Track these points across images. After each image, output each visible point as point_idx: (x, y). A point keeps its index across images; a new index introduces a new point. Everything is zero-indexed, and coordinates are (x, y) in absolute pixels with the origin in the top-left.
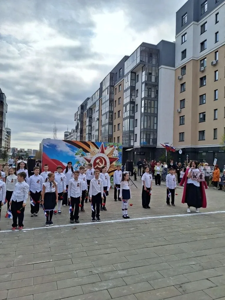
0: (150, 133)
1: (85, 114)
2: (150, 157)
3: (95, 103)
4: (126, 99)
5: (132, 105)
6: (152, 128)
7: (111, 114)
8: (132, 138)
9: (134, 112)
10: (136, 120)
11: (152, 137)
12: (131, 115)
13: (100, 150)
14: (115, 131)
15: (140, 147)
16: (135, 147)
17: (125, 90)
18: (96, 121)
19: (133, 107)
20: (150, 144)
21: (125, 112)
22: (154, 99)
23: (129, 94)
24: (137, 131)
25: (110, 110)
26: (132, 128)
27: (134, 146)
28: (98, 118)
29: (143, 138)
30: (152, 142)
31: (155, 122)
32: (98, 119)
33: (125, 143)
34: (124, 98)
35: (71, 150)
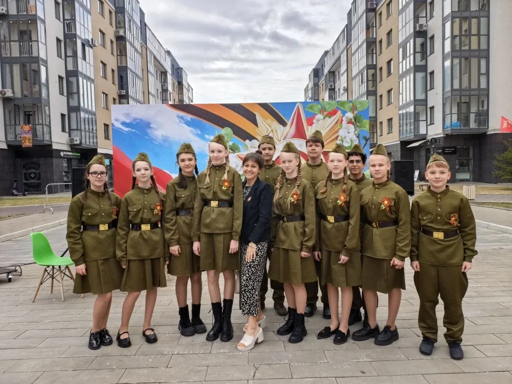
0: (470, 99)
1: (321, 86)
2: (471, 156)
3: (339, 58)
4: (404, 28)
5: (419, 41)
6: (474, 86)
7: (371, 72)
8: (423, 117)
9: (424, 56)
10: (432, 73)
11: (474, 109)
12: (417, 64)
13: (290, 129)
14: (381, 108)
15: (442, 136)
16: (429, 138)
17: (402, 9)
18: (342, 94)
19: (423, 45)
20: (469, 126)
21: (403, 60)
22: (477, 14)
23: (412, 16)
24: (435, 98)
25: (370, 63)
26: (422, 94)
27: (429, 134)
28: (345, 87)
29: (451, 114)
30: (475, 122)
31: (483, 70)
32: (346, 90)
33: (404, 132)
34: (400, 27)
35: (198, 135)
